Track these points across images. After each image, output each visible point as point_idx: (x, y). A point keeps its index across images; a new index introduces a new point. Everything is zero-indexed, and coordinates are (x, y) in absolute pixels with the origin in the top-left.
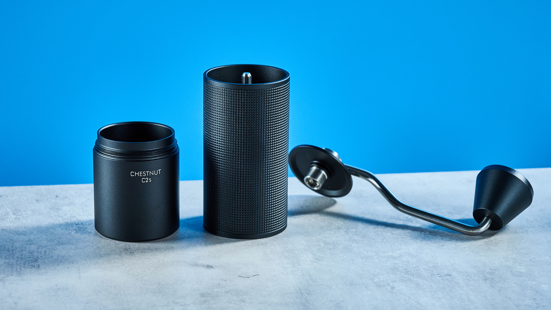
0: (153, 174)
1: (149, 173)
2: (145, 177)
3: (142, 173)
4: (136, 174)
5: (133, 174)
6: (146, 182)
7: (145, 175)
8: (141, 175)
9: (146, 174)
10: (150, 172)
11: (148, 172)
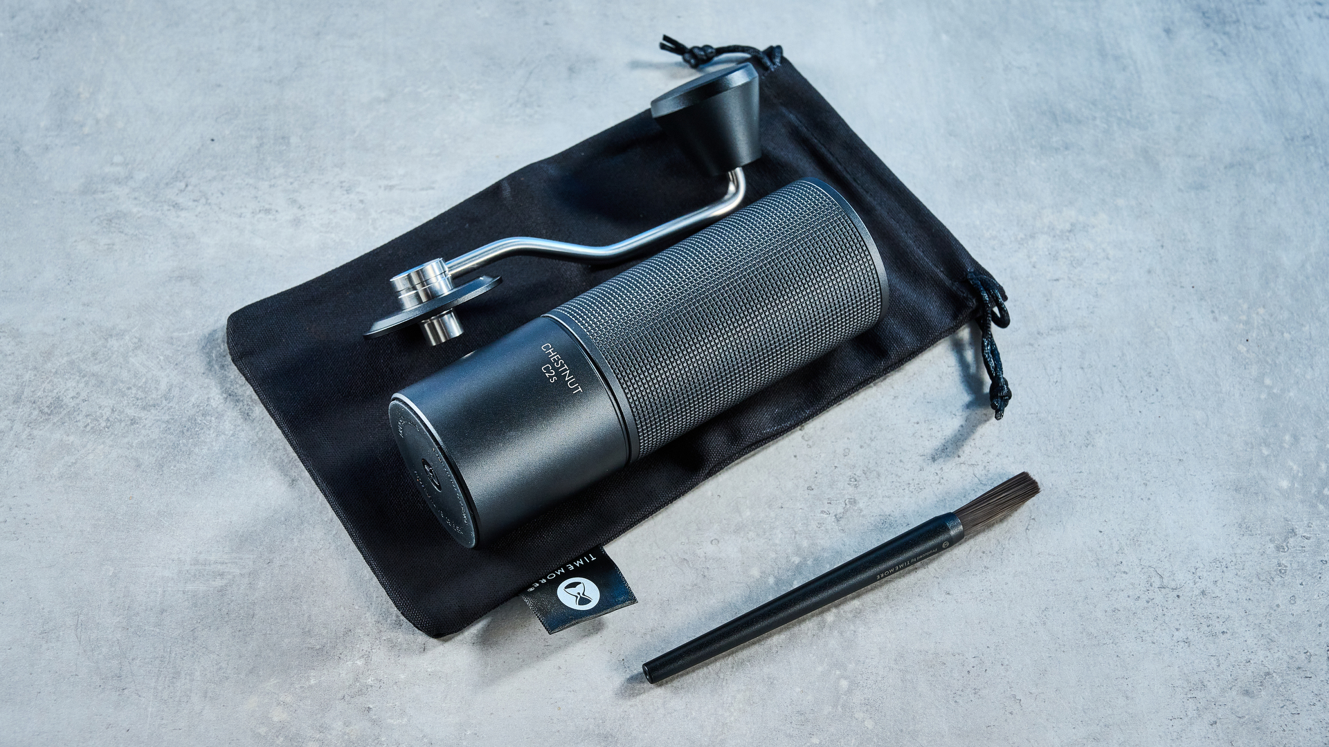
0: (567, 379)
1: (566, 370)
2: (554, 368)
3: (559, 359)
4: (550, 351)
5: (547, 348)
6: (547, 374)
7: (558, 364)
8: (554, 359)
9: (560, 368)
10: (568, 371)
11: (566, 367)
